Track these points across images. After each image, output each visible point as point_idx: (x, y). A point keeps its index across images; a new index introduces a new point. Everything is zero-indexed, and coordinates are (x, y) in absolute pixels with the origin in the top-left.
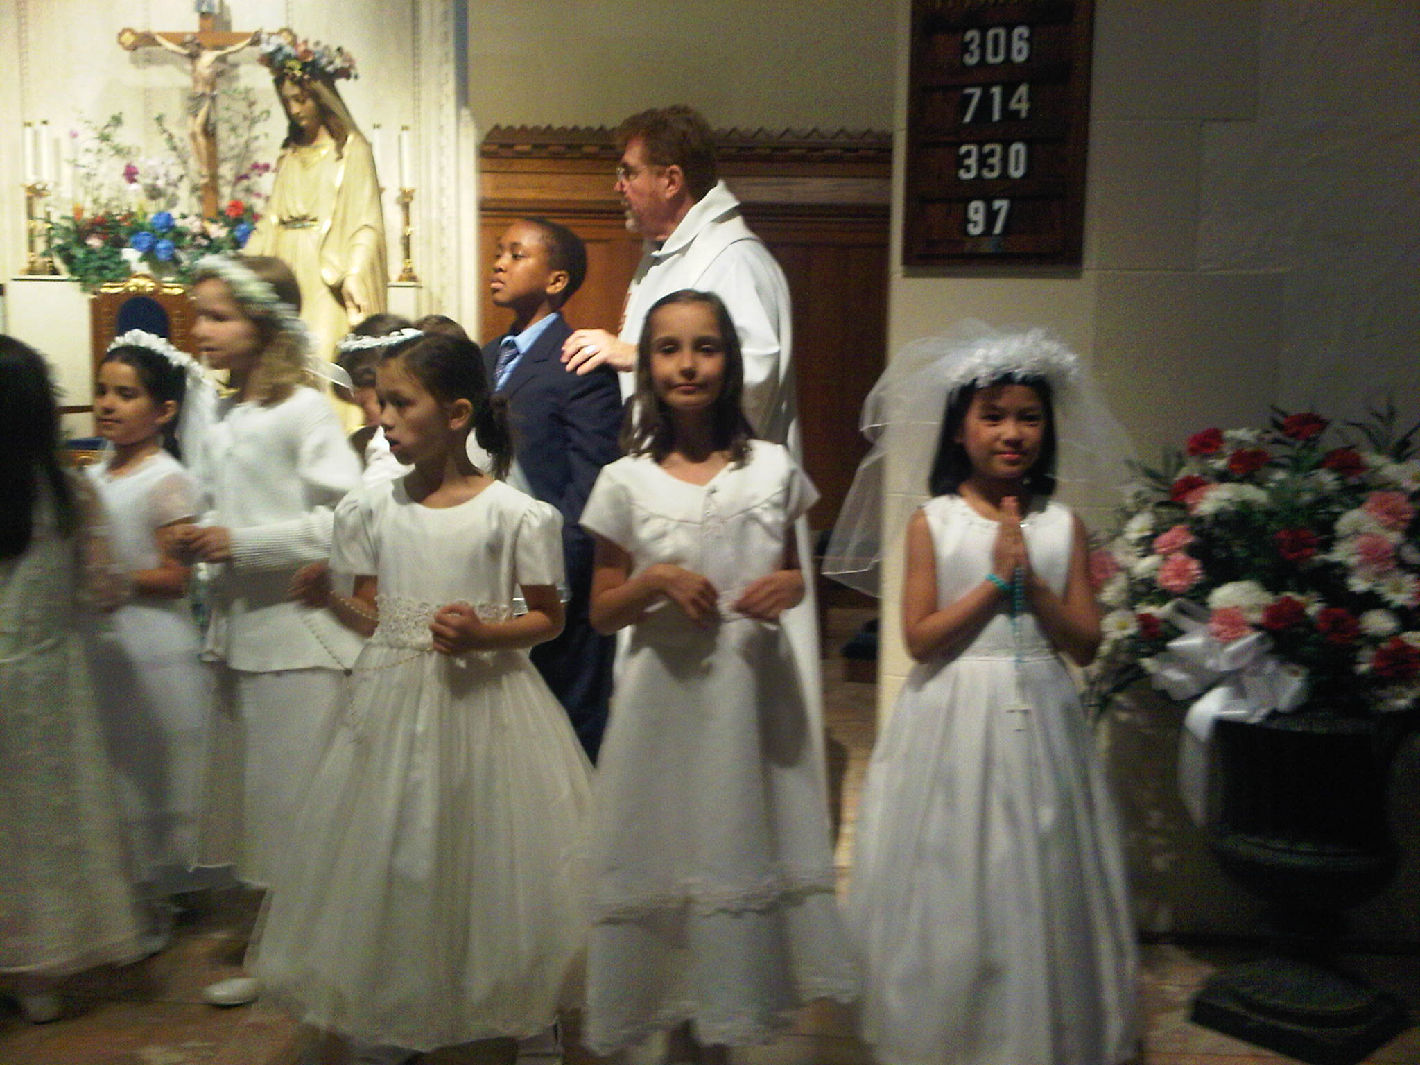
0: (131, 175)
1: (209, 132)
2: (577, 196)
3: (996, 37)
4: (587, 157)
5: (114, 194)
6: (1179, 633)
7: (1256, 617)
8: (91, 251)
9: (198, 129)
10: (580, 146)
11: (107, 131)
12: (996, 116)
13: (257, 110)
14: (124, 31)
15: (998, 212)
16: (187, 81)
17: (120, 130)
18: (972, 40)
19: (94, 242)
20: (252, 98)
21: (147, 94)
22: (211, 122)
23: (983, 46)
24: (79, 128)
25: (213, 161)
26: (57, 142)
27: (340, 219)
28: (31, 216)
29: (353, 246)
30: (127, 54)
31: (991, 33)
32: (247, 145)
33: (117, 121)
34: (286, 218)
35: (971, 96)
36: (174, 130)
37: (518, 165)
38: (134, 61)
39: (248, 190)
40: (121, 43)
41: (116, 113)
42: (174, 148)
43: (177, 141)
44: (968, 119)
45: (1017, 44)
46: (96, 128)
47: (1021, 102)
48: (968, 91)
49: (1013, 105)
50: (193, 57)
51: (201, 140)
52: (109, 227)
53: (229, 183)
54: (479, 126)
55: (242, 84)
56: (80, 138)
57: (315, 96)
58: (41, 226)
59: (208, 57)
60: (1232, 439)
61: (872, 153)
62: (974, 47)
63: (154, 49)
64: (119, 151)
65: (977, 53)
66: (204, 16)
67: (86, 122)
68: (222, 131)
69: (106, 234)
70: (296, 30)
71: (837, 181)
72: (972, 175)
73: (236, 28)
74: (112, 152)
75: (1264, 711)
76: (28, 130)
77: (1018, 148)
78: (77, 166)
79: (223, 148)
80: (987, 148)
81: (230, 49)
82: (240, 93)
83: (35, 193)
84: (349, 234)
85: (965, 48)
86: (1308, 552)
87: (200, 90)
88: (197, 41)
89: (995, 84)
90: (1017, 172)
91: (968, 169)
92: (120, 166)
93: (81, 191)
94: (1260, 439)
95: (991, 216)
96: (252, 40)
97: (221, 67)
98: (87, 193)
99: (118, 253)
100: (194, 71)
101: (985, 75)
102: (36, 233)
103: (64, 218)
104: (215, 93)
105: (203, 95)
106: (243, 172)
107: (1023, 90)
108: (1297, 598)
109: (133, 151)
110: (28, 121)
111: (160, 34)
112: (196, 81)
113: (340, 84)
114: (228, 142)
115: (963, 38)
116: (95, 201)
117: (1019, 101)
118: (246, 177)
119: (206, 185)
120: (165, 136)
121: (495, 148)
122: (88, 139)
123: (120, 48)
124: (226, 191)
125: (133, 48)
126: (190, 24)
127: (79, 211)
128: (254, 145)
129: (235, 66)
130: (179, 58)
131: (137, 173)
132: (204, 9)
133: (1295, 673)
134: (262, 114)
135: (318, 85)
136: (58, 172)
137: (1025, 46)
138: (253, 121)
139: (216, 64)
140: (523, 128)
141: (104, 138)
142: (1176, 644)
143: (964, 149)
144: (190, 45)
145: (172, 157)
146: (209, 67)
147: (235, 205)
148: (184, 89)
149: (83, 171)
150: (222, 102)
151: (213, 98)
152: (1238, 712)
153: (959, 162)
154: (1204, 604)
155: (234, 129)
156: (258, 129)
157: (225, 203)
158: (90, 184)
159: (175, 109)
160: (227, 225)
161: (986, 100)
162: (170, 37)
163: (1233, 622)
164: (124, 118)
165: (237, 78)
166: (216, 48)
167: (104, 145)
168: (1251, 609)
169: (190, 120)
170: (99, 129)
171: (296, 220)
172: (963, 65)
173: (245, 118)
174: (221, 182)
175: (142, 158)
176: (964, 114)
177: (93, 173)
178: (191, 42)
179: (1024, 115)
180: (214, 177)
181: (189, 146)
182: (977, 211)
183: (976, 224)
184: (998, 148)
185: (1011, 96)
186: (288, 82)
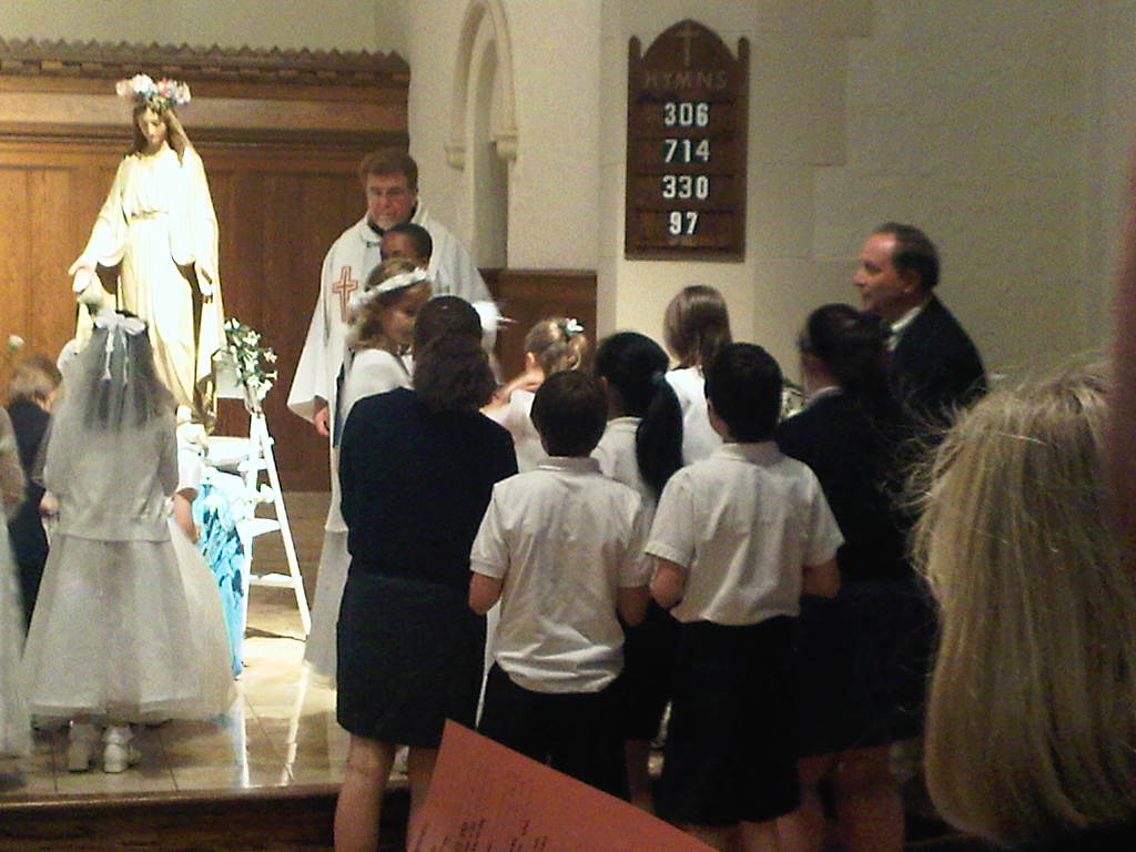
15: (690, 220)
18: (670, 109)
23: (677, 113)
31: (682, 106)
34: (136, 212)
35: (670, 146)
44: (668, 159)
45: (699, 114)
47: (703, 151)
49: (699, 153)
62: (672, 113)
65: (674, 118)
72: (672, 195)
77: (702, 180)
80: (682, 179)
85: (666, 114)
89: (686, 138)
90: (702, 195)
91: (669, 191)
95: (686, 222)
101: (679, 133)
107: (705, 143)
115: (665, 107)
117: (703, 150)
135: (170, 113)
137: (705, 116)
143: (665, 180)
153: (663, 187)
161: (680, 148)
171: (147, 213)
172: (665, 125)
176: (665, 156)
179: (706, 159)
182: (676, 218)
183: (675, 227)
184: (689, 180)
185: (698, 146)
186: (149, 110)
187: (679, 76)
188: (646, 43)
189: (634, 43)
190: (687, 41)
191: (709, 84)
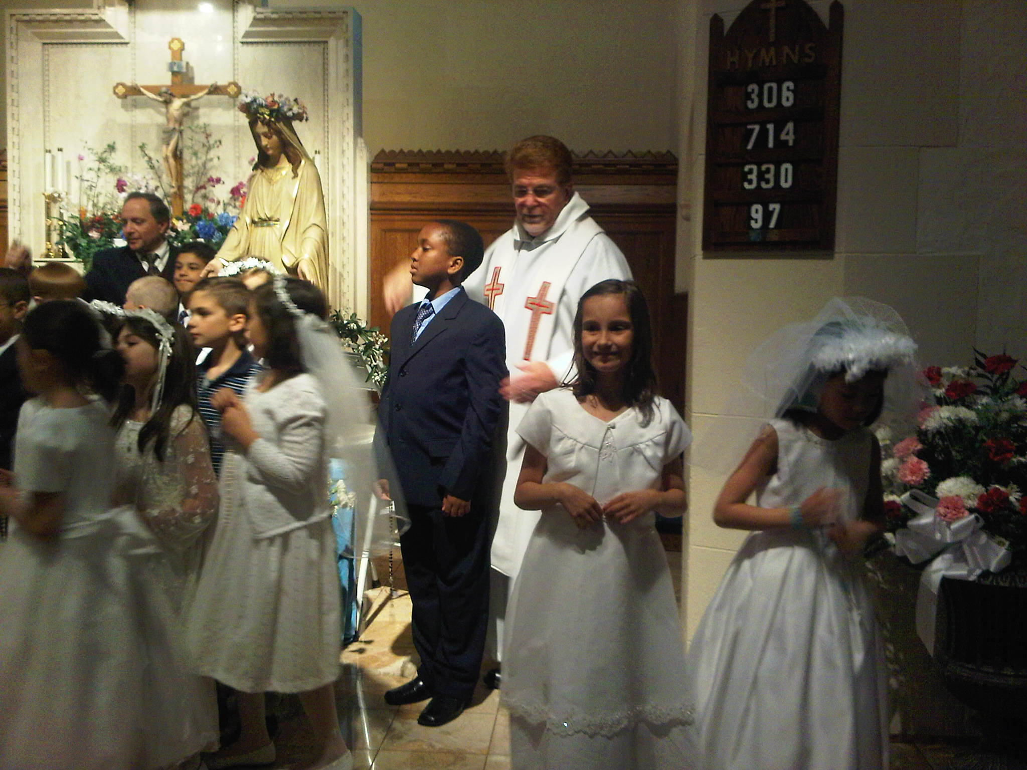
0: (120, 186)
1: (177, 155)
2: (441, 200)
3: (770, 89)
4: (447, 172)
5: (108, 200)
6: (915, 515)
7: (973, 503)
8: (91, 241)
9: (170, 155)
10: (442, 164)
11: (105, 155)
12: (771, 145)
13: (212, 141)
14: (118, 84)
15: (772, 213)
16: (161, 120)
17: (113, 154)
18: (753, 91)
19: (94, 234)
20: (208, 132)
21: (133, 130)
22: (179, 148)
23: (760, 96)
24: (84, 153)
25: (180, 176)
26: (68, 164)
27: (295, 220)
28: (48, 216)
29: (305, 238)
30: (119, 101)
31: (766, 86)
32: (204, 164)
33: (112, 148)
34: (256, 220)
35: (752, 130)
36: (152, 155)
37: (397, 178)
38: (124, 106)
39: (205, 197)
40: (115, 93)
41: (111, 143)
42: (152, 167)
43: (154, 162)
44: (750, 147)
45: (785, 93)
46: (97, 153)
47: (789, 134)
48: (750, 127)
49: (783, 137)
50: (167, 103)
51: (172, 161)
52: (105, 224)
53: (190, 192)
54: (370, 151)
55: (202, 121)
56: (85, 160)
57: (279, 133)
58: (56, 223)
59: (177, 103)
60: (948, 373)
61: (651, 168)
62: (754, 96)
63: (138, 97)
64: (112, 170)
65: (757, 100)
66: (174, 74)
67: (89, 149)
68: (187, 155)
69: (102, 229)
70: (240, 84)
71: (626, 187)
72: (753, 186)
73: (198, 82)
74: (108, 170)
75: (978, 572)
76: (48, 155)
77: (787, 167)
78: (82, 180)
79: (187, 167)
80: (764, 167)
81: (193, 97)
82: (201, 128)
83: (52, 199)
84: (302, 230)
85: (748, 96)
86: (1009, 455)
87: (171, 126)
88: (169, 92)
89: (769, 122)
90: (786, 184)
91: (750, 182)
92: (112, 180)
93: (85, 198)
94: (968, 374)
95: (767, 215)
96: (210, 90)
97: (186, 109)
98: (89, 199)
99: (112, 242)
100: (168, 112)
101: (762, 116)
102: (52, 228)
103: (73, 217)
104: (182, 128)
105: (174, 129)
106: (202, 183)
107: (790, 126)
108: (1002, 489)
109: (123, 169)
110: (48, 149)
111: (144, 87)
112: (168, 120)
113: (296, 124)
114: (190, 162)
115: (746, 89)
116: (95, 205)
117: (787, 134)
118: (204, 187)
119: (175, 193)
120: (146, 158)
121: (380, 166)
122: (91, 161)
123: (115, 97)
124: (188, 197)
125: (124, 96)
126: (165, 79)
127: (83, 212)
128: (209, 165)
129: (197, 109)
130: (156, 103)
131: (126, 185)
132: (175, 69)
133: (1000, 544)
134: (216, 142)
135: (281, 126)
136: (69, 184)
137: (791, 96)
138: (209, 149)
139: (184, 107)
140: (401, 151)
141: (102, 160)
142: (913, 523)
143: (747, 168)
144: (165, 95)
145: (150, 174)
146: (178, 110)
147: (195, 207)
148: (159, 126)
149: (86, 184)
150: (187, 134)
151: (181, 132)
152: (959, 572)
153: (744, 177)
154: (933, 494)
155: (195, 154)
156: (213, 154)
157: (188, 206)
158: (92, 193)
159: (153, 140)
160: (188, 221)
161: (764, 133)
162: (150, 89)
163: (955, 506)
164: (117, 146)
165: (198, 117)
166: (183, 96)
167: (102, 166)
168: (969, 497)
169: (164, 147)
170: (99, 154)
171: (265, 220)
172: (746, 107)
173: (204, 145)
174: (185, 191)
175: (129, 175)
176: (746, 145)
177: (94, 185)
178: (166, 93)
179: (791, 143)
180: (180, 187)
181: (163, 166)
182: (757, 211)
183: (756, 221)
184: (772, 167)
185: (782, 130)
186: (260, 123)
187: (763, 52)
188: (729, 22)
189: (716, 22)
190: (773, 12)
191: (795, 59)
